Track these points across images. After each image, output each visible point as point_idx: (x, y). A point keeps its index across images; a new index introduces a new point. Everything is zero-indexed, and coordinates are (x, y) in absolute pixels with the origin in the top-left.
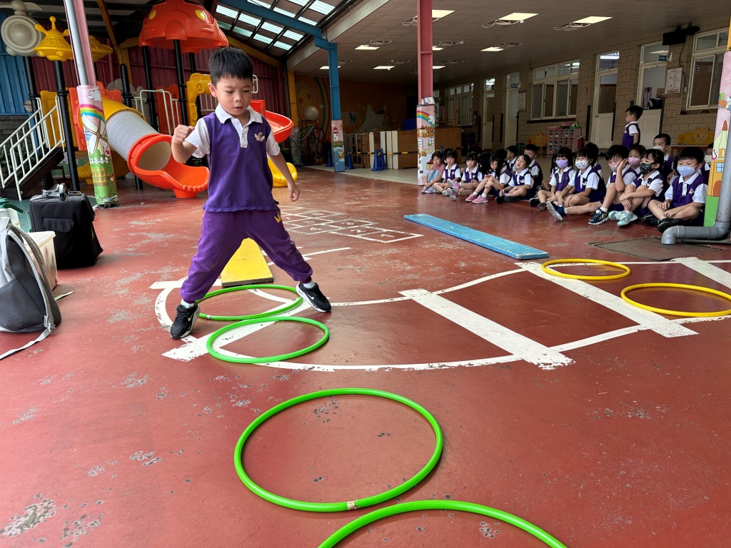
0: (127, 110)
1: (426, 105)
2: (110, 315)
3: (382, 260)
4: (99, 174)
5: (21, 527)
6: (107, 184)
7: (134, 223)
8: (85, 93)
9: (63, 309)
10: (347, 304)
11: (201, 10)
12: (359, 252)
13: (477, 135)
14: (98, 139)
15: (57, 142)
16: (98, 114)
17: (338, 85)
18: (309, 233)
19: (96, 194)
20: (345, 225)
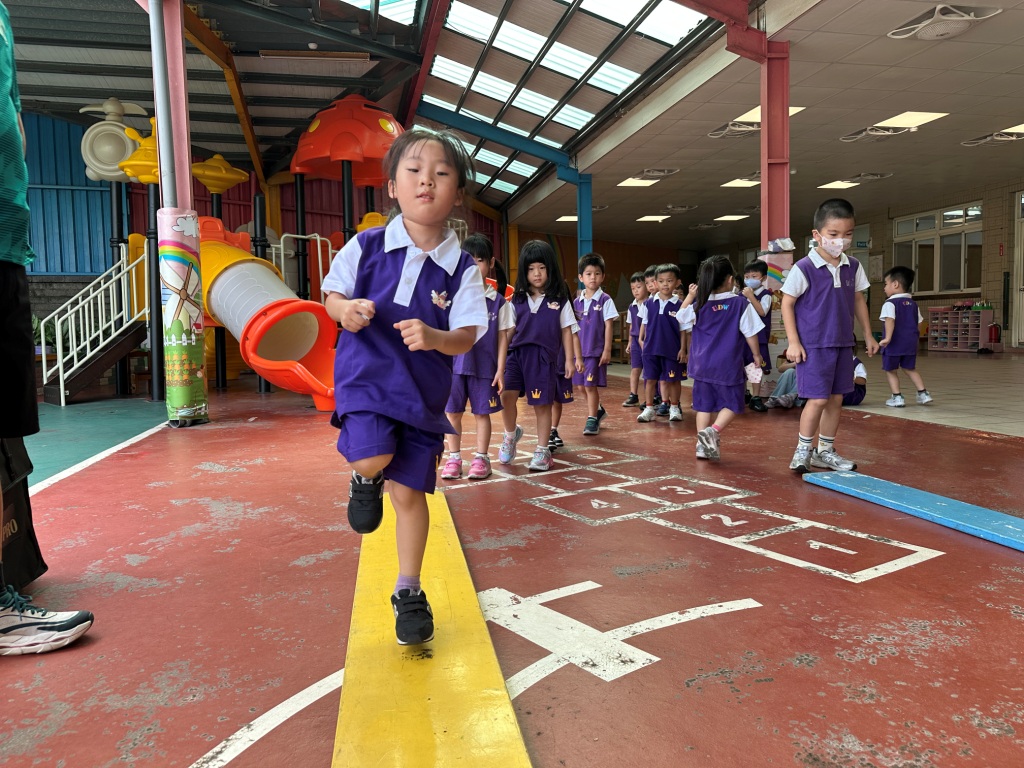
0: (253, 260)
1: (778, 251)
4: (177, 363)
6: (190, 383)
8: (169, 222)
11: (389, 119)
14: (182, 301)
15: (139, 312)
16: (190, 259)
17: (590, 237)
18: (595, 519)
19: (168, 401)
20: (673, 496)
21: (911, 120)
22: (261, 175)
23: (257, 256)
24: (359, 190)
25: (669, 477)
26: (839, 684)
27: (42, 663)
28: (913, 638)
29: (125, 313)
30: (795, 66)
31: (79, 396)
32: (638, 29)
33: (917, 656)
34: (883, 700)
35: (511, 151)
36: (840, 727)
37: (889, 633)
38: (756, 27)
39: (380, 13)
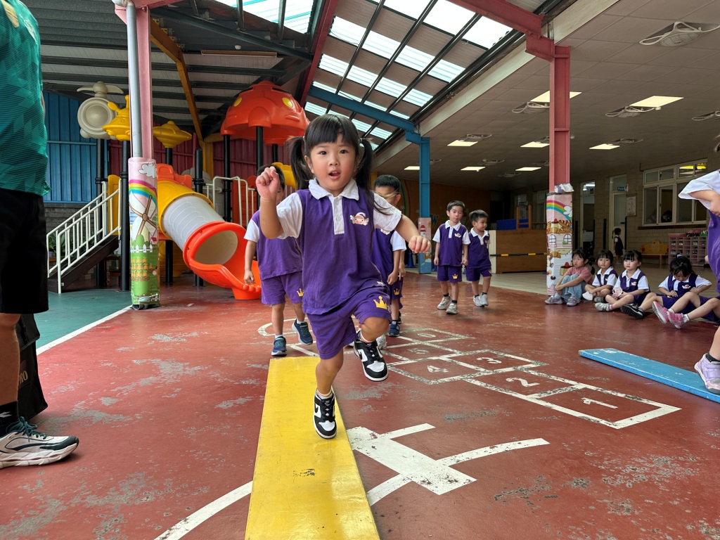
0: (193, 194)
1: (561, 193)
4: (139, 265)
6: (148, 279)
8: (136, 167)
11: (289, 98)
14: (144, 221)
15: (113, 229)
16: (150, 193)
17: (429, 181)
18: (431, 380)
19: (132, 291)
20: (486, 365)
21: (656, 102)
22: (200, 136)
23: (196, 191)
24: (268, 147)
25: (483, 351)
26: (605, 501)
27: (42, 472)
28: (658, 469)
29: (104, 229)
30: (574, 64)
31: (70, 287)
32: (464, 37)
33: (661, 482)
34: (636, 513)
35: (374, 121)
36: (606, 531)
37: (641, 465)
38: (547, 36)
39: (285, 25)
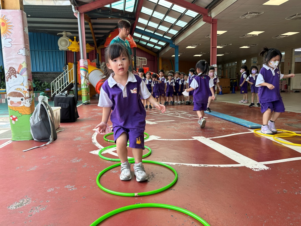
0: (97, 69)
2: (75, 138)
3: (187, 125)
4: (84, 92)
5: (16, 207)
6: (87, 96)
7: (94, 109)
8: (82, 62)
9: (59, 136)
10: (168, 140)
12: (178, 122)
13: (238, 83)
14: (85, 79)
15: (72, 81)
16: (86, 70)
17: (178, 62)
19: (82, 99)
22: (96, 46)
32: (185, 14)
35: (159, 39)
38: (210, 16)
39: (125, 10)
